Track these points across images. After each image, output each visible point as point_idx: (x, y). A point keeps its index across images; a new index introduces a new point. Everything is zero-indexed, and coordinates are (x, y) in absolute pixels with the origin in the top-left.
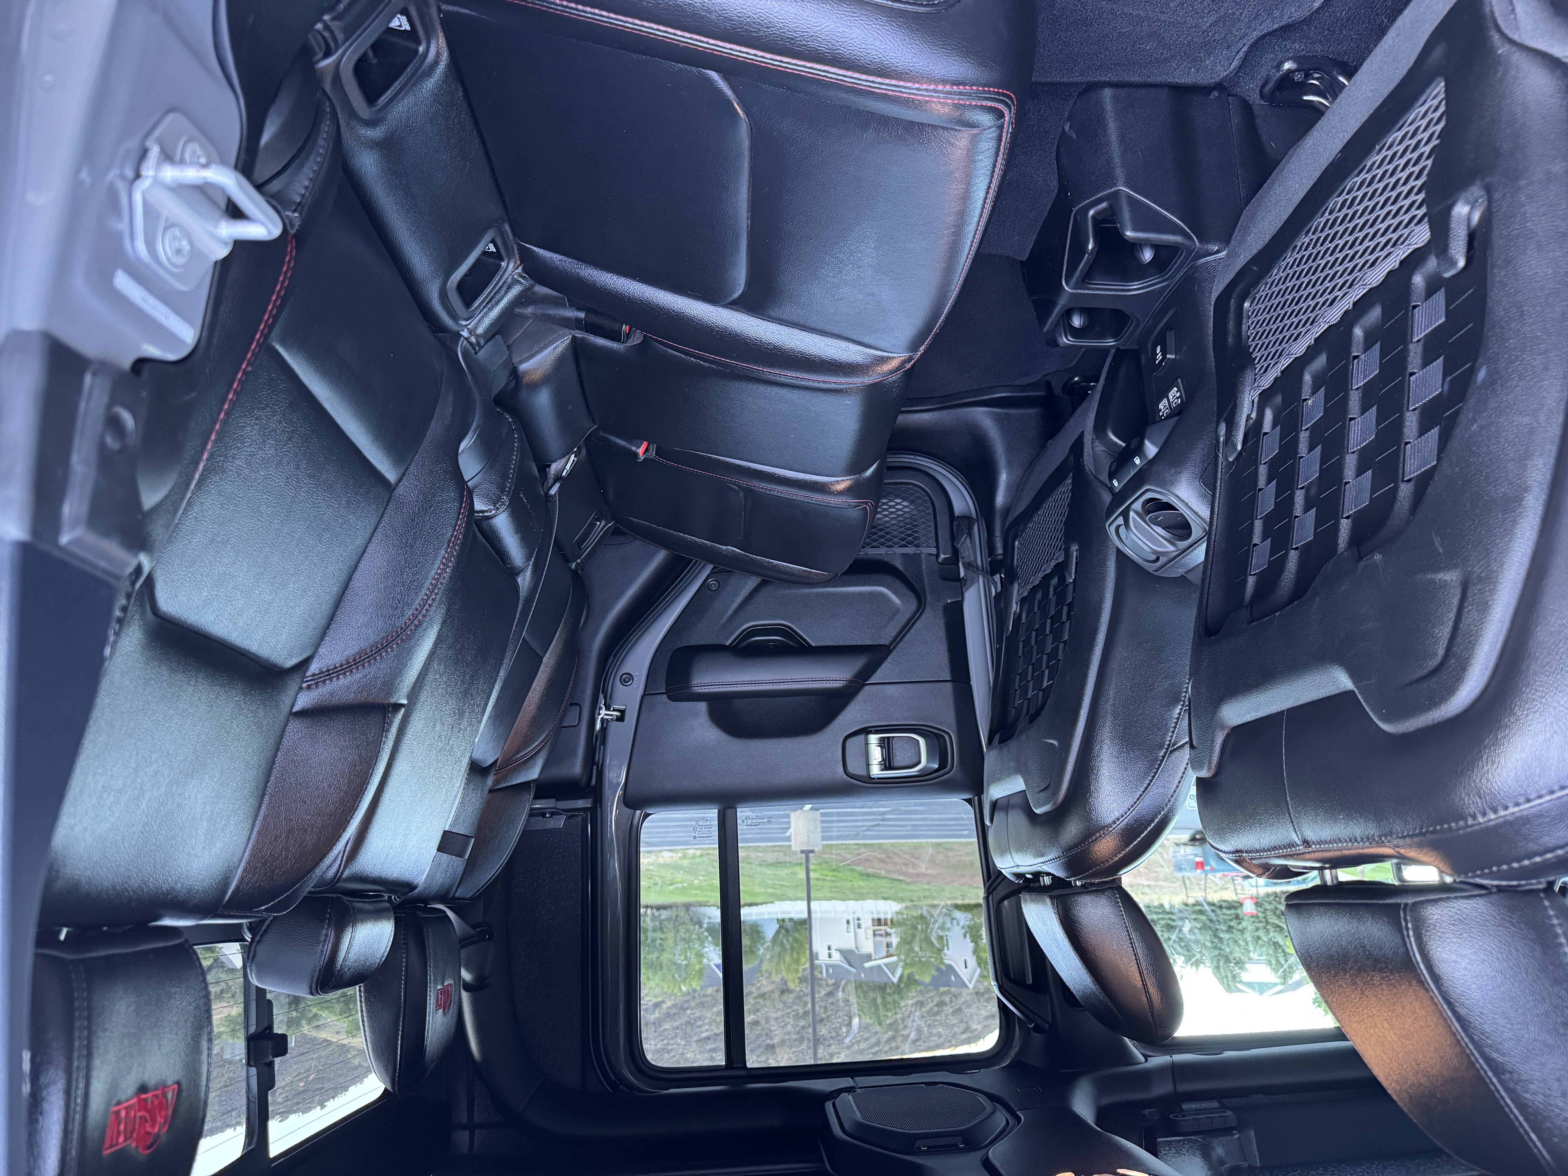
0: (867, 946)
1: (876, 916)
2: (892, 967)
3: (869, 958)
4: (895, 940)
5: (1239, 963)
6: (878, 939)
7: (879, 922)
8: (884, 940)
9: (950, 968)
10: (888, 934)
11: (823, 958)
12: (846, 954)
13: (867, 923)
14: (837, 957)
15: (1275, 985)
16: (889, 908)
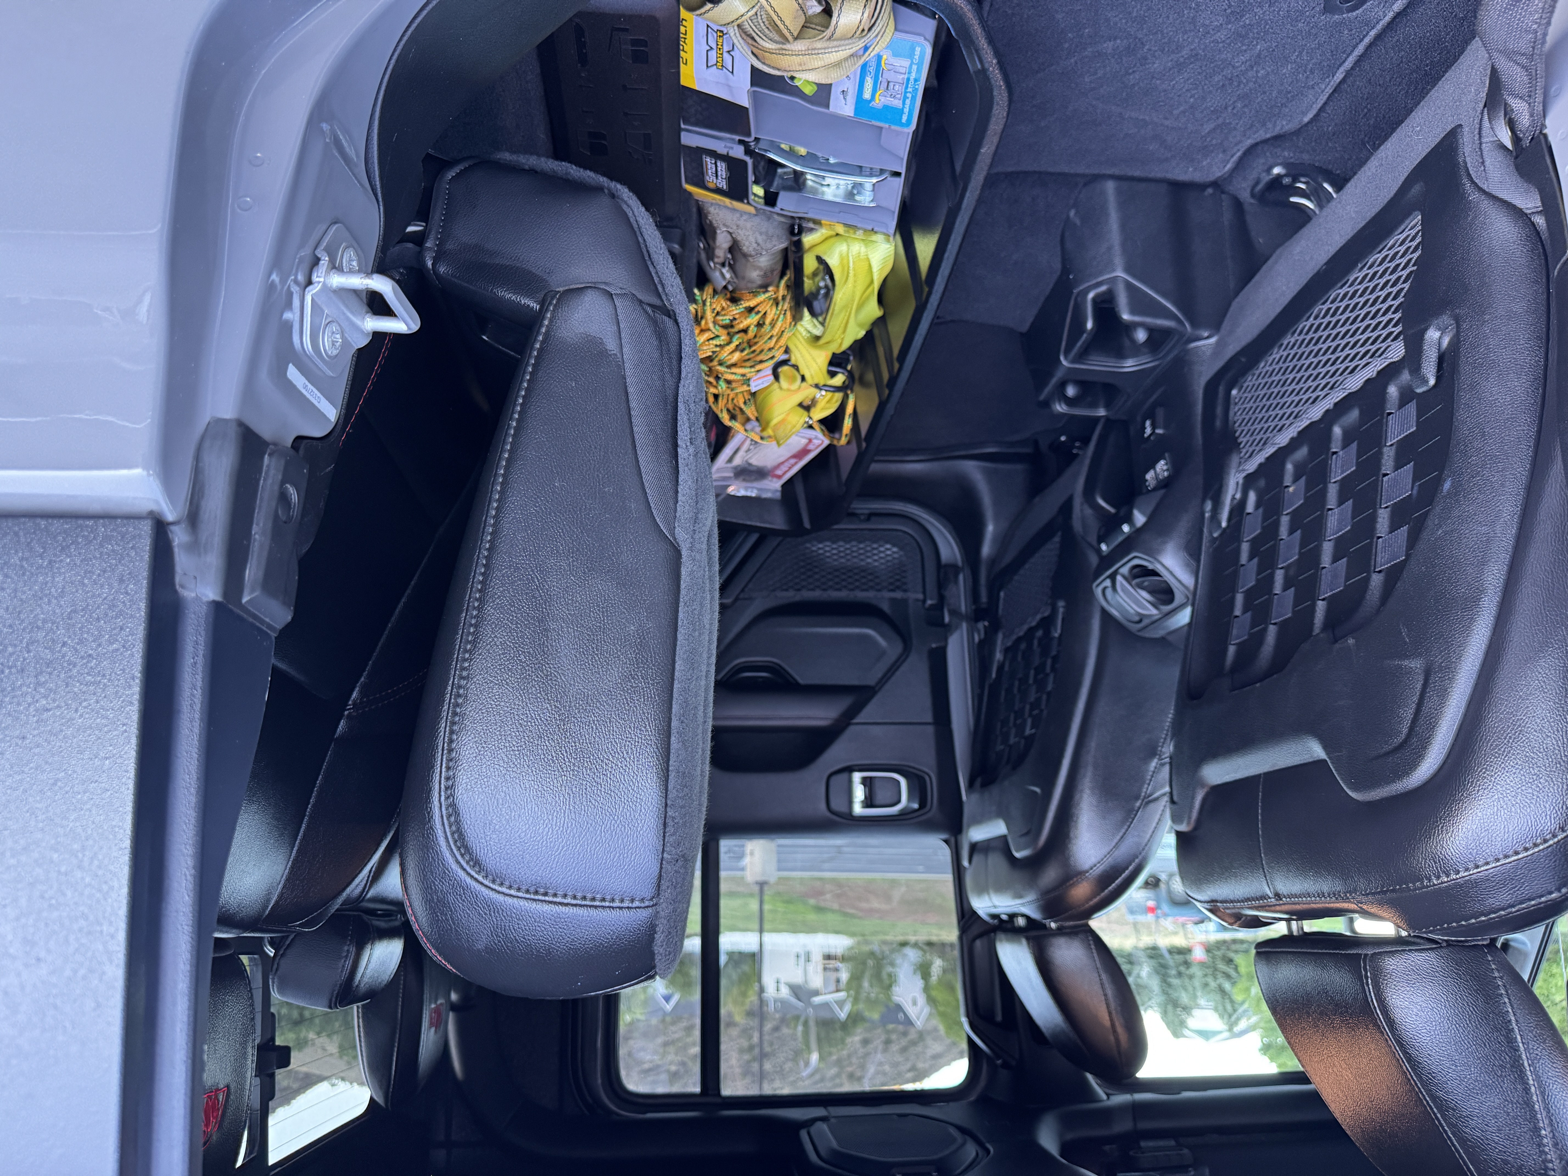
0: (816, 981)
1: (826, 951)
2: (841, 1004)
3: (816, 993)
4: (844, 976)
5: (1187, 1009)
6: (829, 974)
7: (828, 957)
8: (833, 976)
9: (899, 1008)
10: (837, 970)
11: (770, 991)
12: (796, 990)
13: (817, 957)
14: (785, 992)
15: (1220, 1032)
16: (840, 943)
